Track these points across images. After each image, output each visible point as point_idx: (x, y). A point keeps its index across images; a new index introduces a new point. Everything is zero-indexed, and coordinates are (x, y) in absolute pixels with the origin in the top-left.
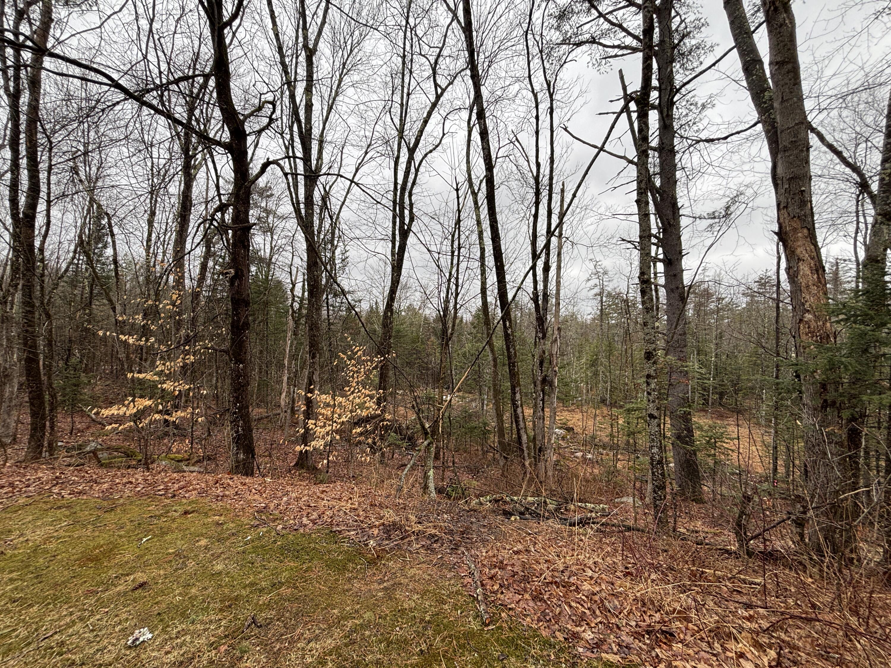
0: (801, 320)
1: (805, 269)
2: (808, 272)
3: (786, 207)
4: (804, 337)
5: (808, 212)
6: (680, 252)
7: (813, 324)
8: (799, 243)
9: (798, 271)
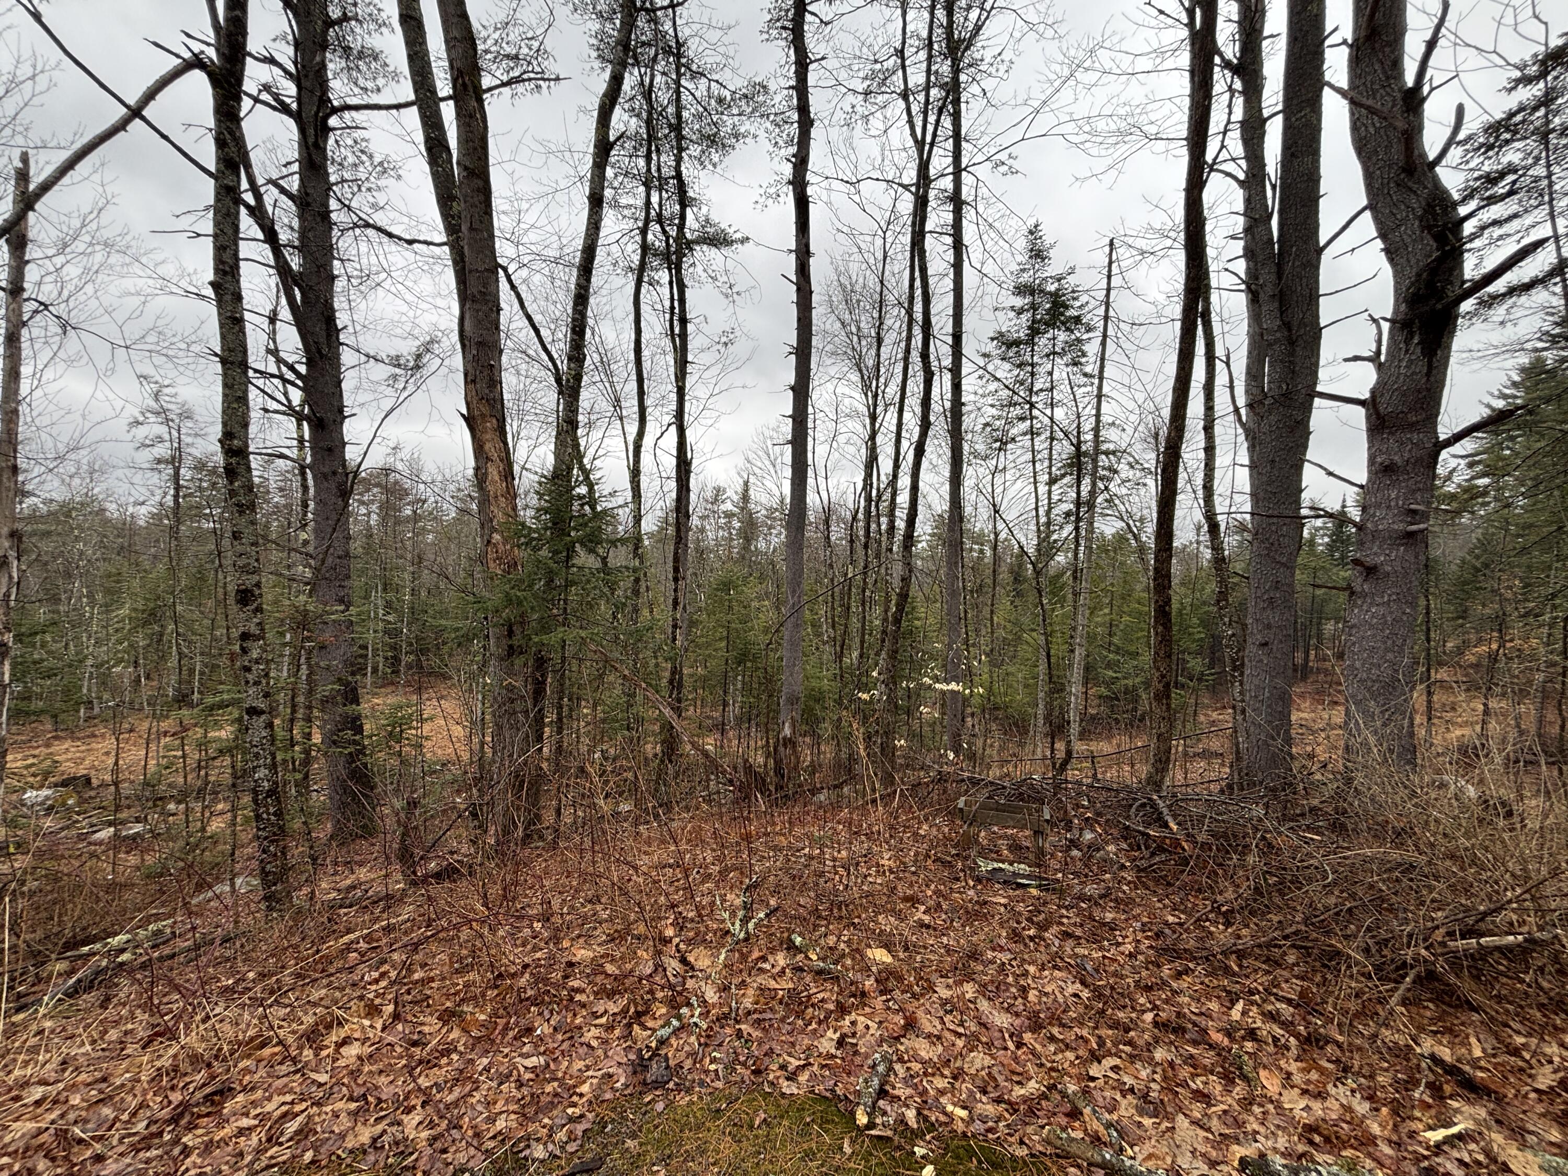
0: (489, 542)
1: (493, 473)
2: (497, 478)
3: (474, 381)
4: (491, 565)
5: (497, 396)
6: (341, 411)
7: (501, 548)
8: (488, 436)
9: (486, 474)
